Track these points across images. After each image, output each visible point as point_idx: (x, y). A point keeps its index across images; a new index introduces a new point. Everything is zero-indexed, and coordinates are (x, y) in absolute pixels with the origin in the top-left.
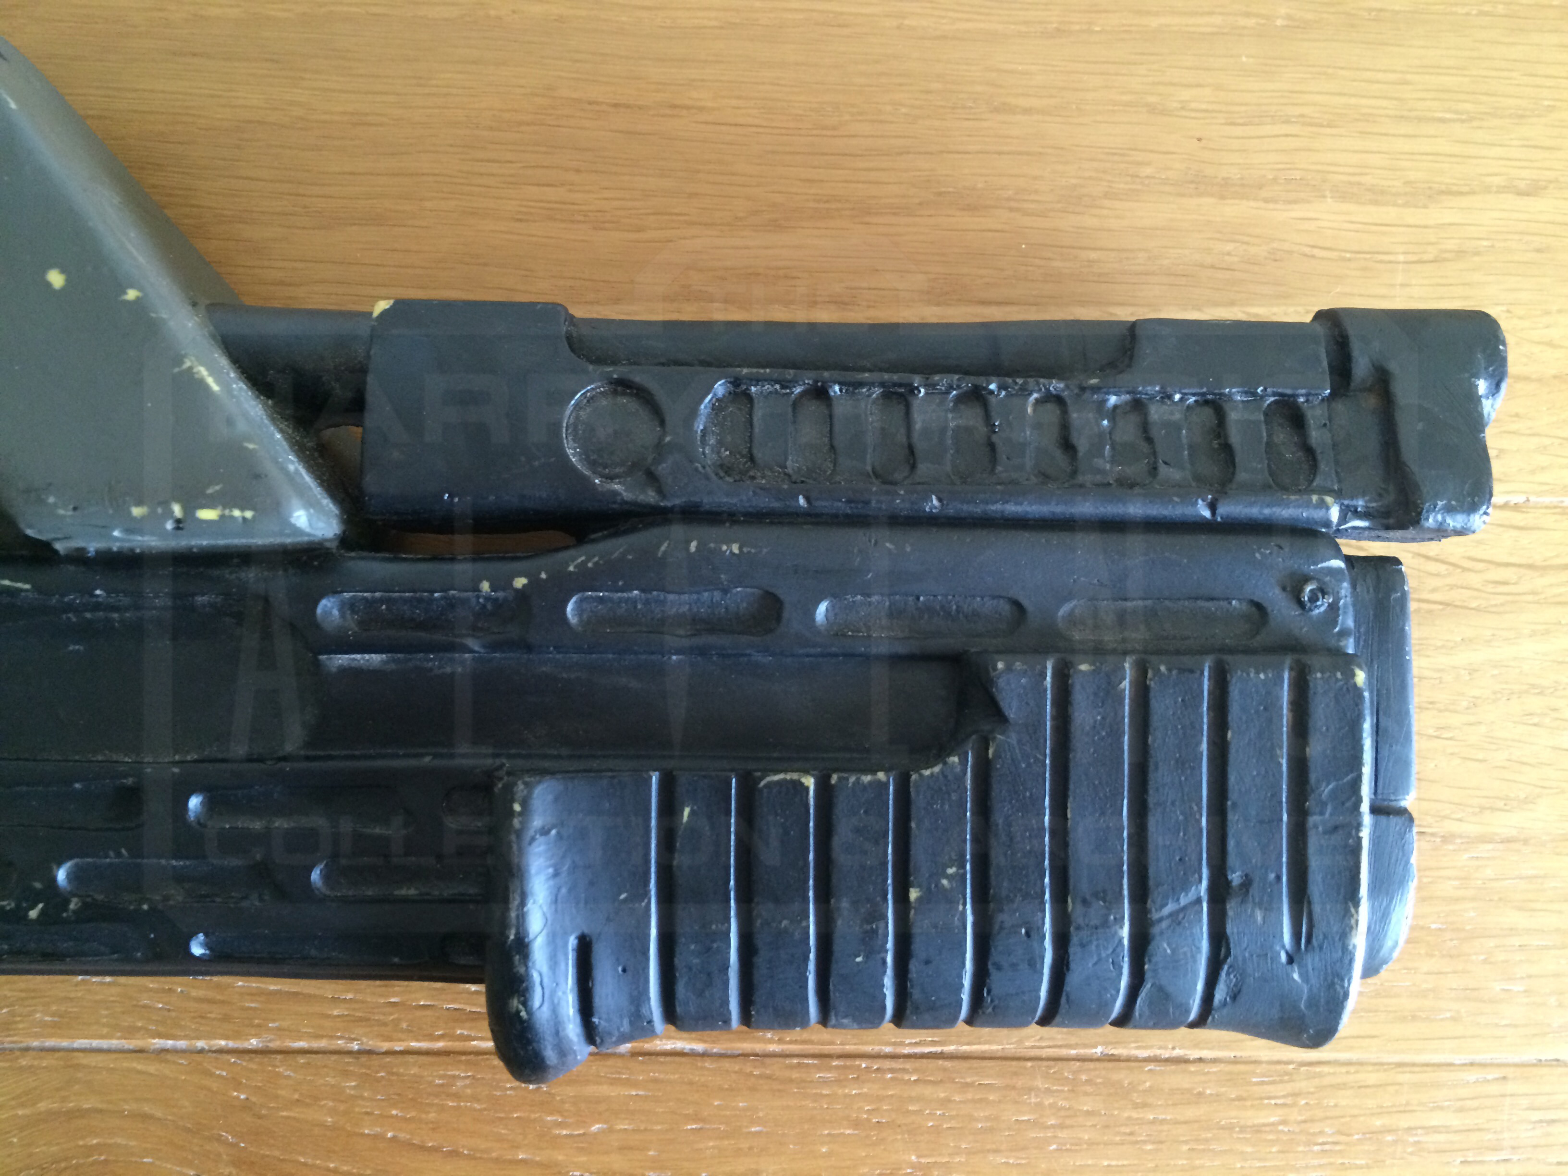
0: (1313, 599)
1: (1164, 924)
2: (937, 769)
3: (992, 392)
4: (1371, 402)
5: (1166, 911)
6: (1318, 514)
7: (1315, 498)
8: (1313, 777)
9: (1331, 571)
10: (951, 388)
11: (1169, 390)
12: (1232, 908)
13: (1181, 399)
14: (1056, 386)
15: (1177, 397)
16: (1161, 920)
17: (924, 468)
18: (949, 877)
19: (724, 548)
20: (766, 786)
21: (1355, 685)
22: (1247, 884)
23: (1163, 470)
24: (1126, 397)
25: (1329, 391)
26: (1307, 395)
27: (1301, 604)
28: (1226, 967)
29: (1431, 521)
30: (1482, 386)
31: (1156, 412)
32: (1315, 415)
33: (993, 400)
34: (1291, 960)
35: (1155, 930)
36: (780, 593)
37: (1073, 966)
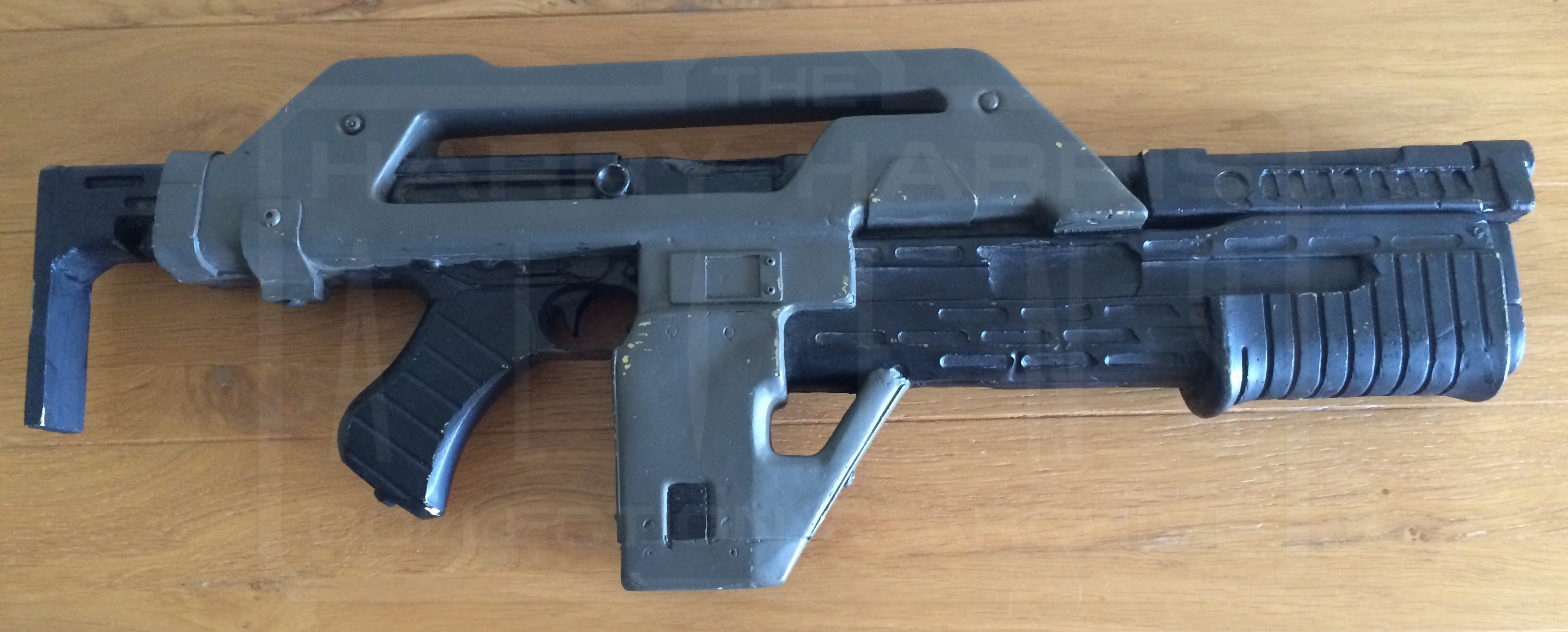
0: (1478, 232)
1: (1441, 339)
2: (1358, 290)
3: (1357, 171)
4: (1488, 170)
5: (1442, 334)
6: (1476, 206)
7: (1474, 200)
8: (1486, 288)
9: (1484, 224)
10: (1343, 170)
11: (1418, 168)
12: (1464, 332)
13: (1423, 171)
14: (1379, 169)
15: (1421, 170)
16: (1440, 338)
17: (1338, 195)
18: (1367, 325)
19: (1276, 222)
20: (1301, 297)
21: (1497, 258)
22: (1468, 324)
23: (1421, 194)
24: (1403, 171)
25: (1473, 167)
26: (1466, 168)
27: (1474, 235)
28: (1463, 354)
29: (1515, 208)
30: (1526, 164)
31: (1414, 175)
32: (1470, 176)
33: (1357, 173)
34: (1486, 350)
35: (1438, 342)
36: (1296, 236)
37: (1411, 355)
